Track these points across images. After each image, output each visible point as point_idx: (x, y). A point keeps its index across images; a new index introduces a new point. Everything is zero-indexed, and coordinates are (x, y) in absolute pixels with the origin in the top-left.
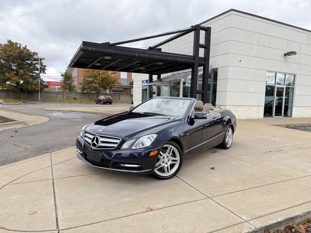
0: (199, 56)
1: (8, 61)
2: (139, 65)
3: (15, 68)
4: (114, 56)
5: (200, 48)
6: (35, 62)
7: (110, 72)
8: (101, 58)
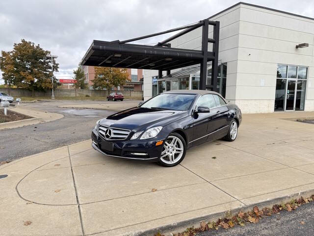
0: (208, 51)
1: (22, 60)
2: (148, 61)
3: (29, 67)
4: (124, 54)
5: (209, 43)
6: (48, 60)
7: (121, 69)
8: (112, 56)
